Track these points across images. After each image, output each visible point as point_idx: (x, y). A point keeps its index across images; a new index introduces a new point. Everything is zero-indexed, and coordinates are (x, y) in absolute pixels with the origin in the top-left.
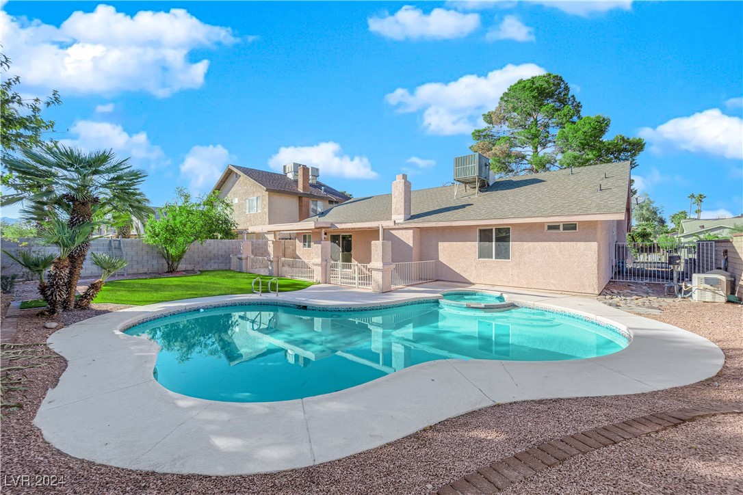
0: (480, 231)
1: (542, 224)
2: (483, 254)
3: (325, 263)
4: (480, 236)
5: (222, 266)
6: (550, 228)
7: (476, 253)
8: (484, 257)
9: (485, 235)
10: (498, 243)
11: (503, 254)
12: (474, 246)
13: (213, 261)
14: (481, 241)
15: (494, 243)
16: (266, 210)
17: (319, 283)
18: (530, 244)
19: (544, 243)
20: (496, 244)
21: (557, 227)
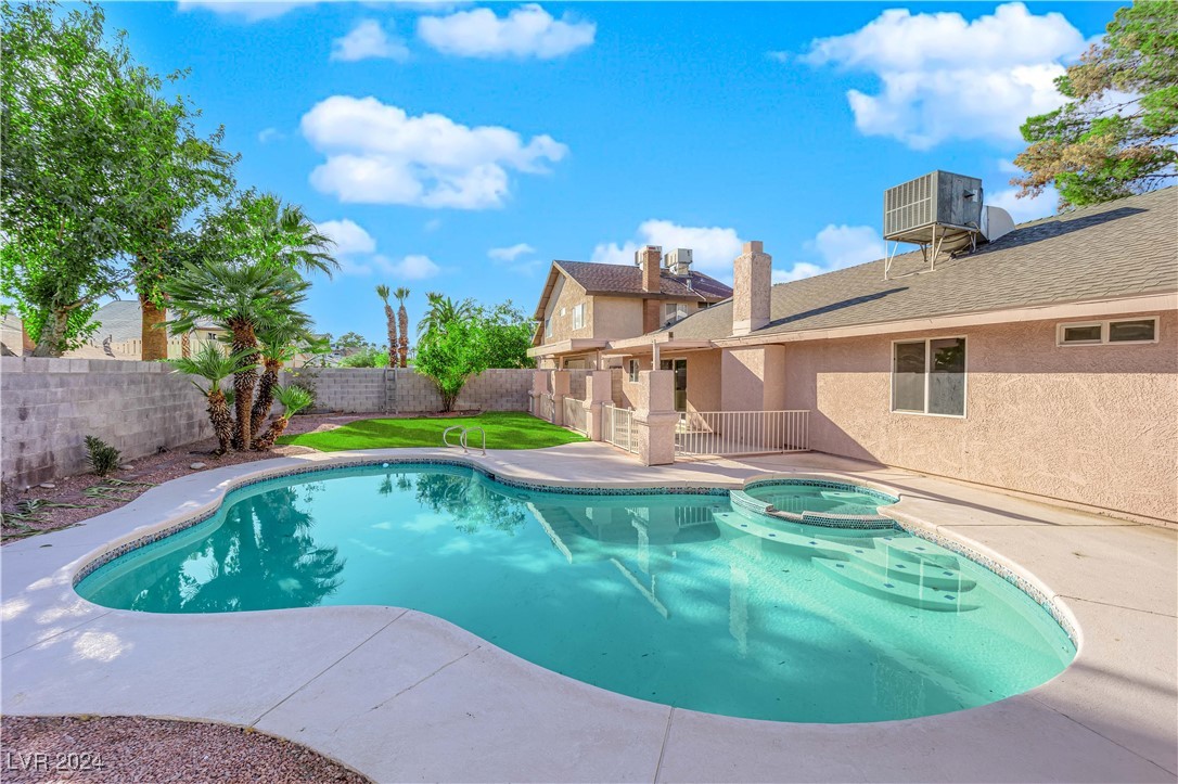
0: (900, 347)
1: (1048, 327)
2: (906, 399)
3: (598, 407)
4: (899, 359)
5: (517, 406)
6: (1072, 334)
7: (887, 397)
8: (905, 407)
9: (909, 356)
10: (936, 375)
11: (950, 402)
12: (881, 383)
13: (505, 399)
14: (899, 369)
15: (927, 375)
16: (591, 323)
17: (590, 440)
18: (1016, 377)
19: (1053, 377)
20: (931, 378)
21: (1091, 333)
